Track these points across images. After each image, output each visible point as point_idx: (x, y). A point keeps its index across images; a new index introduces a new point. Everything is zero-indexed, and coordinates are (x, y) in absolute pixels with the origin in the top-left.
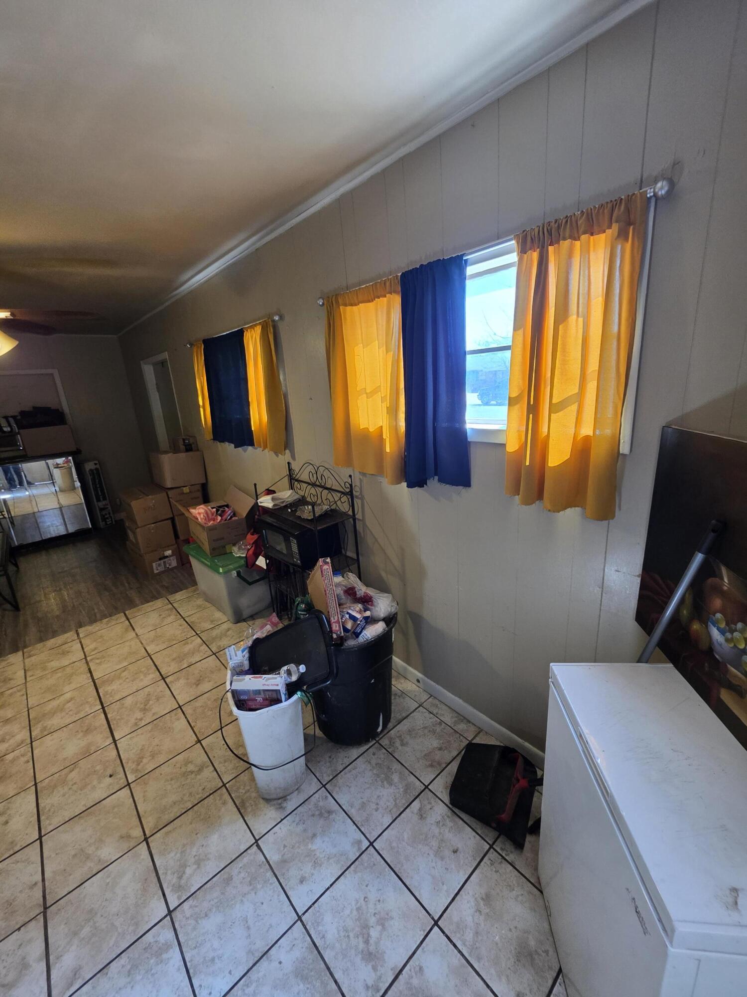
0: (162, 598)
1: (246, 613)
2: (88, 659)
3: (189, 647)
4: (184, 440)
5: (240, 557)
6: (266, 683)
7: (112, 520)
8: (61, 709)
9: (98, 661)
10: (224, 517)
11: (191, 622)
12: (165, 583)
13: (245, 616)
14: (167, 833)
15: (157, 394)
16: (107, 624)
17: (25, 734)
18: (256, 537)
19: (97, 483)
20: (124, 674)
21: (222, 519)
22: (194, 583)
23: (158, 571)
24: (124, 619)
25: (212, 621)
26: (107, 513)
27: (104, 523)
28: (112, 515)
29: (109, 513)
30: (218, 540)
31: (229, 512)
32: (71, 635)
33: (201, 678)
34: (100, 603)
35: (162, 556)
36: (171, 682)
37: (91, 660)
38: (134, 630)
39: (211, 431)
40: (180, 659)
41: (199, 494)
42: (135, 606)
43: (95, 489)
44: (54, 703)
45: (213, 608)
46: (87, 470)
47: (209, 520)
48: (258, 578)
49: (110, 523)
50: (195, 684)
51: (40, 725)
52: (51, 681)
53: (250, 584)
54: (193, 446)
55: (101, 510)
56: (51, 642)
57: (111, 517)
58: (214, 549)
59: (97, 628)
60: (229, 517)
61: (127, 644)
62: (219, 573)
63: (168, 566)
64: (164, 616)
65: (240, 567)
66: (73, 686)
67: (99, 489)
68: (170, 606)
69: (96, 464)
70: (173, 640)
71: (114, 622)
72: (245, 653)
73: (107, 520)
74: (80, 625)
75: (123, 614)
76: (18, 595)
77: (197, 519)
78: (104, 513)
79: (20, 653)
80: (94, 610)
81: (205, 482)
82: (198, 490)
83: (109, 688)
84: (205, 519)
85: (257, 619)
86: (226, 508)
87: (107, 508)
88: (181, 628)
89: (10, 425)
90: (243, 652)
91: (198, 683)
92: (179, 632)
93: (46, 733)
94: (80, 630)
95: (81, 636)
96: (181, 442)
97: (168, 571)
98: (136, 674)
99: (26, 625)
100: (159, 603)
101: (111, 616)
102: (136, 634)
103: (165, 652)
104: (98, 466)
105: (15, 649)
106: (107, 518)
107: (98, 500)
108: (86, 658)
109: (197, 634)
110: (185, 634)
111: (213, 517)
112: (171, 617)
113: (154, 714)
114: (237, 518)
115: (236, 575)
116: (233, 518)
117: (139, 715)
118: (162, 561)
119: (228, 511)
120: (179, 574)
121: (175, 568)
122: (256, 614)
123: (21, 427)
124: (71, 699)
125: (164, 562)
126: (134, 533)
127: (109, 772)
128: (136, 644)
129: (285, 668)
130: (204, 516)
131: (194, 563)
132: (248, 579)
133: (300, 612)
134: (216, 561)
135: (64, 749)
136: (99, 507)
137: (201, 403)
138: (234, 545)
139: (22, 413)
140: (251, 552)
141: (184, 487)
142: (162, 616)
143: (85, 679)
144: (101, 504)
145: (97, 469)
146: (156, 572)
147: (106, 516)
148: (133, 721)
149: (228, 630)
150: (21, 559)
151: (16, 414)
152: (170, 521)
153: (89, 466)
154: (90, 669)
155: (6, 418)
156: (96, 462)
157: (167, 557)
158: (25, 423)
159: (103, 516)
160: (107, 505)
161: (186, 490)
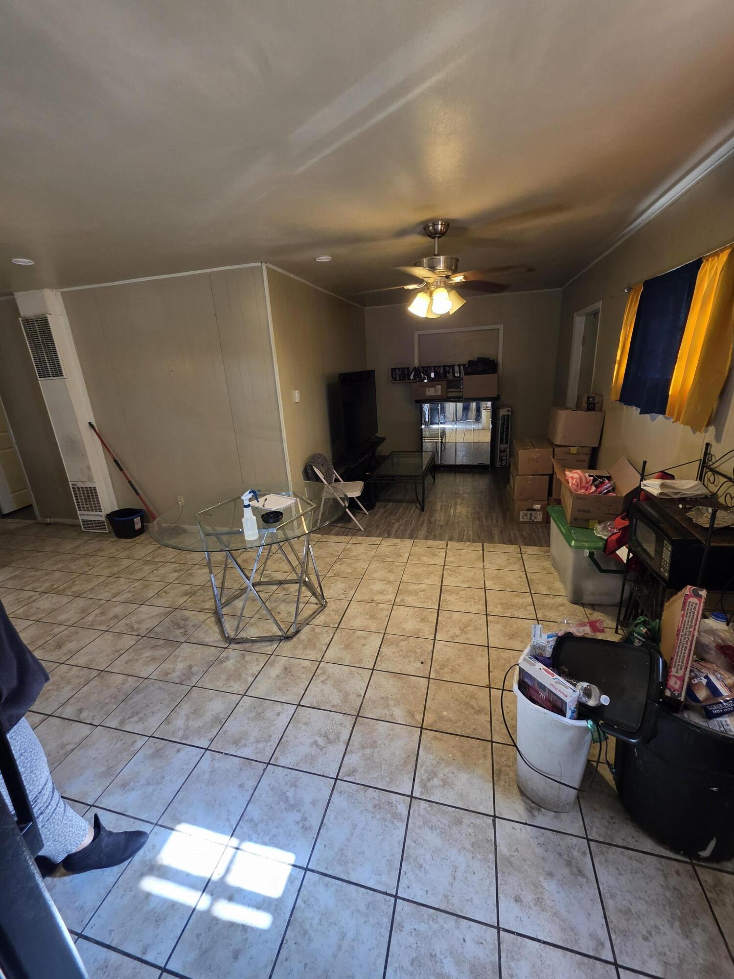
0: (517, 545)
1: (587, 599)
2: (446, 567)
3: (518, 601)
4: (589, 398)
5: (600, 538)
6: (555, 685)
7: (507, 463)
8: (416, 593)
9: (450, 572)
10: (599, 490)
11: (531, 579)
12: (524, 533)
13: (584, 602)
14: (436, 738)
15: (581, 347)
16: (468, 547)
17: (391, 597)
18: (626, 523)
19: (505, 428)
20: (462, 593)
21: (596, 491)
22: (548, 544)
23: (523, 520)
24: (481, 549)
25: (549, 588)
27: (500, 463)
28: (508, 458)
29: (506, 456)
30: (584, 511)
31: (608, 485)
32: (442, 543)
33: (516, 635)
34: (471, 529)
35: (530, 507)
36: (491, 622)
37: (447, 569)
38: (483, 561)
39: (620, 391)
40: (507, 606)
41: (587, 458)
42: (492, 542)
43: (502, 433)
44: (415, 587)
45: (557, 576)
46: (501, 415)
47: (582, 488)
48: (615, 568)
49: (505, 465)
50: (509, 636)
51: (401, 596)
52: (418, 570)
53: (602, 571)
54: (597, 405)
55: (501, 451)
56: (430, 543)
57: (506, 459)
58: (575, 519)
59: (460, 547)
60: (605, 491)
61: (474, 570)
62: (570, 544)
63: (533, 518)
64: (511, 562)
65: (597, 549)
66: (428, 581)
67: (505, 433)
68: (519, 555)
69: (508, 411)
70: (508, 587)
71: (473, 548)
72: (550, 639)
73: (503, 462)
74: (451, 540)
75: (481, 544)
76: (427, 500)
77: (568, 483)
78: (502, 454)
79: (412, 541)
80: (464, 531)
81: (597, 446)
82: (587, 454)
83: (448, 597)
84: (577, 486)
85: (598, 611)
86: (606, 481)
87: (506, 451)
88: (519, 579)
89: (460, 372)
90: (549, 637)
91: (512, 637)
92: (517, 582)
93: (402, 604)
94: (450, 543)
95: (449, 547)
96: (585, 399)
97: (531, 522)
98: (470, 598)
99: (422, 524)
100: (512, 548)
101: (473, 542)
102: (484, 566)
103: (498, 593)
104: (509, 413)
105: (411, 538)
106: (504, 460)
107: (501, 443)
108: (444, 565)
109: (531, 593)
110: (521, 587)
111: (587, 485)
112: (516, 566)
113: (467, 639)
114: (614, 495)
115: (588, 555)
116: (610, 494)
117: (458, 632)
118: (529, 512)
119: (606, 484)
120: (540, 530)
121: (539, 522)
122: (600, 605)
123: (466, 374)
124: (424, 590)
125: (531, 514)
126: (514, 479)
127: (422, 659)
128: (479, 573)
129: (585, 684)
130: (576, 481)
131: (553, 525)
132: (602, 566)
133: (635, 635)
134: (573, 532)
135: (406, 622)
136: (500, 448)
137: (618, 358)
138: (600, 523)
139: (470, 362)
140: (614, 537)
141: (572, 447)
142: (509, 561)
143: (437, 581)
144: (503, 446)
145: (508, 416)
146: (521, 520)
147: (503, 458)
148: (451, 633)
149: (562, 605)
150: (439, 475)
151: (465, 363)
152: (547, 477)
153: (503, 412)
154: (443, 575)
155: (459, 366)
156: (510, 409)
157: (534, 510)
158: (469, 370)
159: (501, 457)
160: (506, 448)
161: (574, 450)
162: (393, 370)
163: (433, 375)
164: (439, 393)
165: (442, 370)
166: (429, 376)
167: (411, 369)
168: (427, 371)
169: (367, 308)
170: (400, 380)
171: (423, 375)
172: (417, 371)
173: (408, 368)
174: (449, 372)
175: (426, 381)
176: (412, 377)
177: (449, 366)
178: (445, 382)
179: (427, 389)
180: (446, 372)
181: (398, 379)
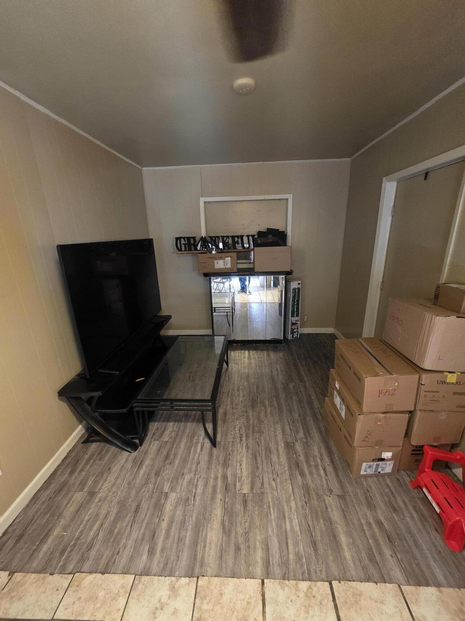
7: (297, 335)
15: (390, 217)
19: (296, 301)
23: (365, 473)
26: (296, 328)
27: (291, 335)
28: (299, 330)
29: (297, 328)
35: (378, 457)
43: (293, 306)
46: (292, 288)
49: (296, 337)
55: (293, 324)
57: (298, 332)
67: (295, 306)
69: (299, 284)
73: (294, 334)
78: (294, 327)
87: (297, 324)
89: (249, 243)
104: (300, 286)
105: (191, 566)
106: (295, 332)
107: (293, 316)
118: (375, 463)
123: (256, 245)
125: (378, 465)
136: (291, 321)
139: (260, 233)
141: (450, 372)
144: (294, 319)
145: (299, 289)
146: (362, 473)
147: (295, 330)
151: (255, 234)
152: (407, 416)
153: (294, 285)
155: (248, 236)
156: (300, 282)
157: (383, 460)
158: (259, 242)
159: (292, 330)
160: (298, 321)
161: (452, 378)
162: (177, 239)
163: (221, 246)
164: (229, 266)
165: (230, 241)
166: (217, 247)
167: (198, 239)
168: (215, 242)
169: (144, 169)
170: (186, 250)
171: (210, 245)
172: (204, 240)
173: (194, 238)
174: (238, 243)
175: (214, 252)
176: (199, 248)
177: (238, 237)
178: (234, 255)
179: (216, 262)
180: (234, 243)
181: (183, 249)
